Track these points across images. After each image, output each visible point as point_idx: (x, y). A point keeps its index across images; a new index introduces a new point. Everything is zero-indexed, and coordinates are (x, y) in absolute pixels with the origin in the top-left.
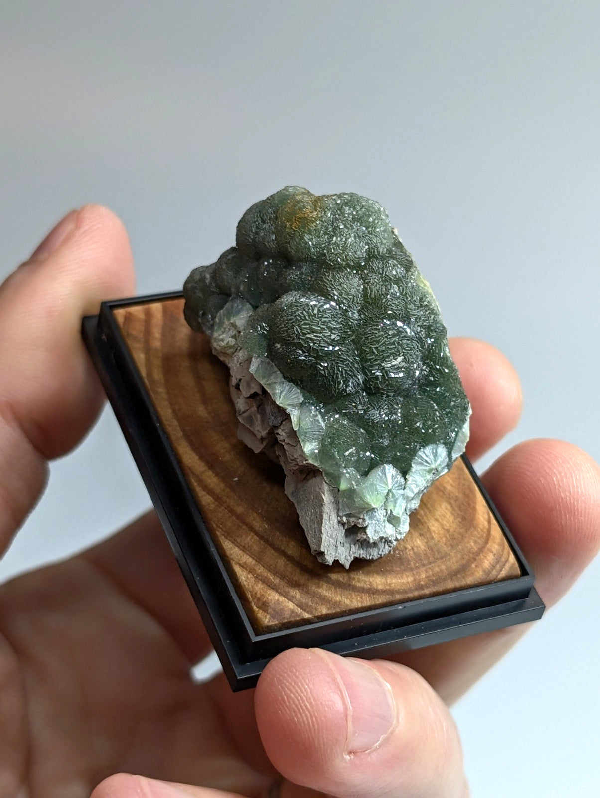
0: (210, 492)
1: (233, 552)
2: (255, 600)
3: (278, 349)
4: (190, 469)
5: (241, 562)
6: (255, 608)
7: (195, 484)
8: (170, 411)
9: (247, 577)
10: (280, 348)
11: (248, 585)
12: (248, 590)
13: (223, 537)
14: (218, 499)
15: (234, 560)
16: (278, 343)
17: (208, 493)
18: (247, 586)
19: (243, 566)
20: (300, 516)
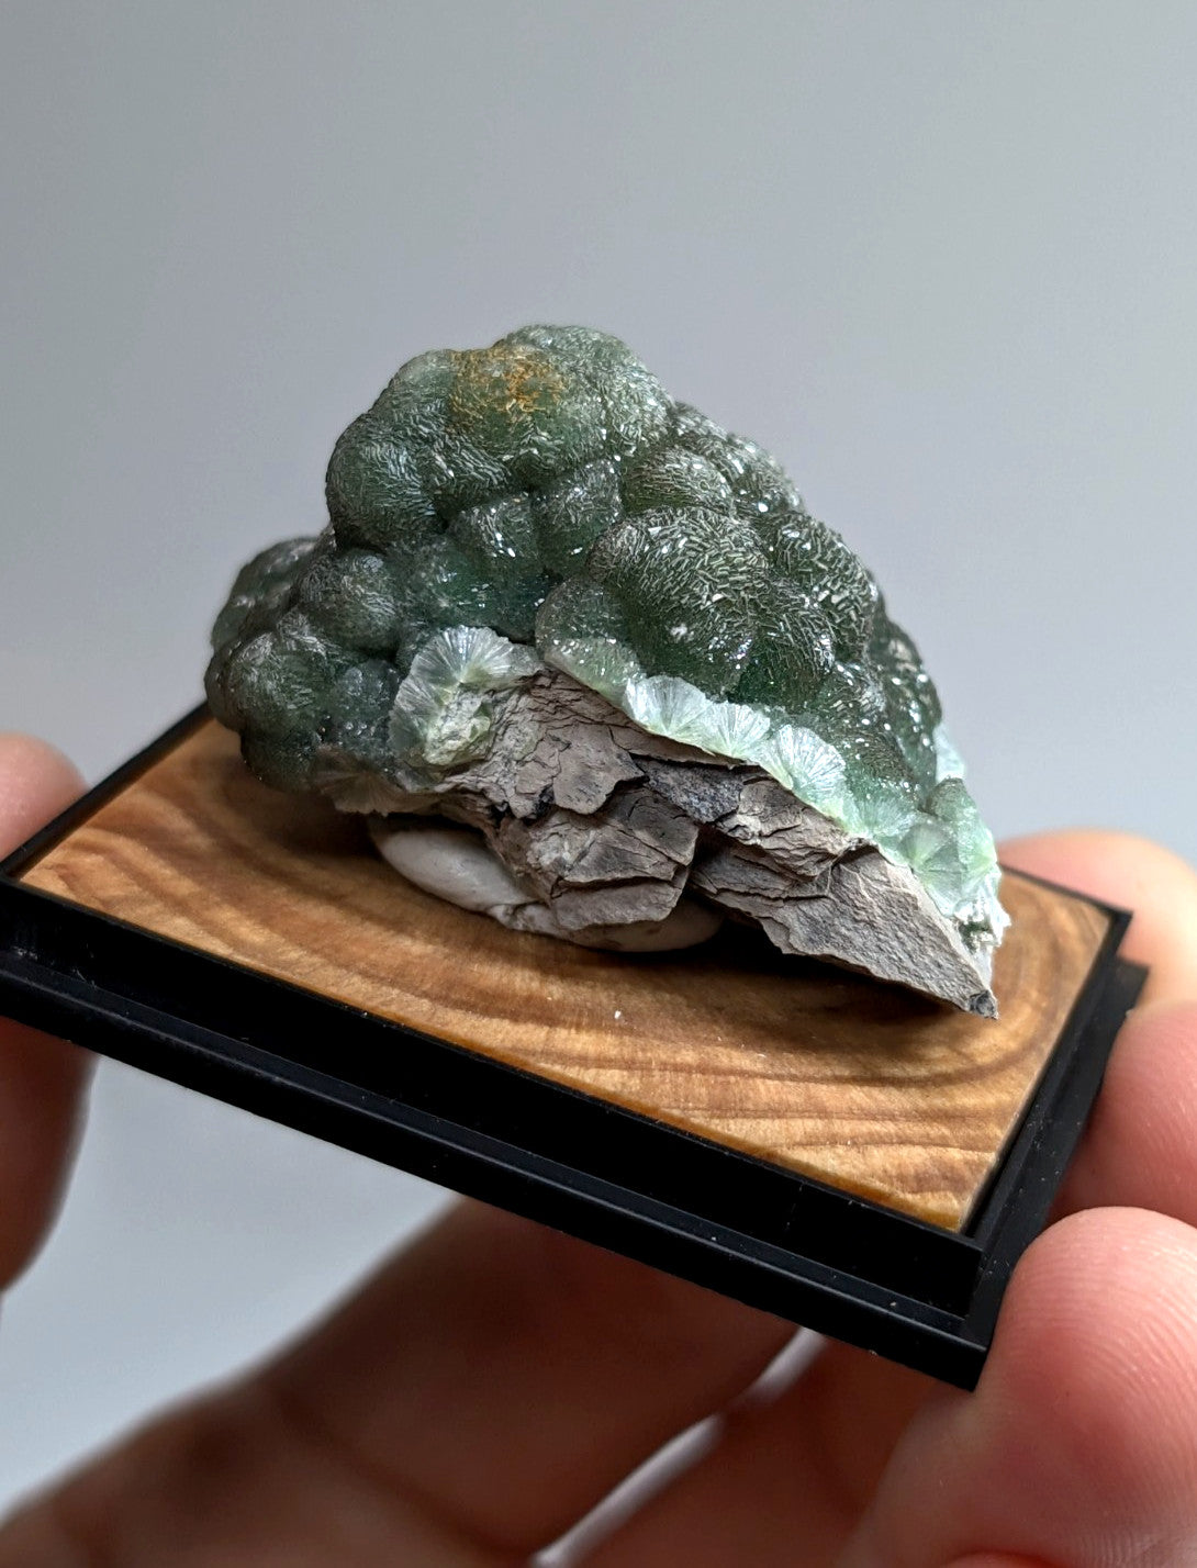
0: (602, 1062)
1: (765, 1132)
2: (897, 1184)
3: (686, 636)
4: (514, 1049)
5: (798, 1140)
6: (909, 1197)
7: (557, 1068)
8: (356, 979)
9: (839, 1156)
10: (689, 632)
11: (854, 1167)
12: (863, 1176)
13: (717, 1121)
14: (629, 1065)
15: (781, 1146)
16: (679, 626)
17: (600, 1067)
18: (854, 1171)
19: (810, 1142)
20: (869, 966)
